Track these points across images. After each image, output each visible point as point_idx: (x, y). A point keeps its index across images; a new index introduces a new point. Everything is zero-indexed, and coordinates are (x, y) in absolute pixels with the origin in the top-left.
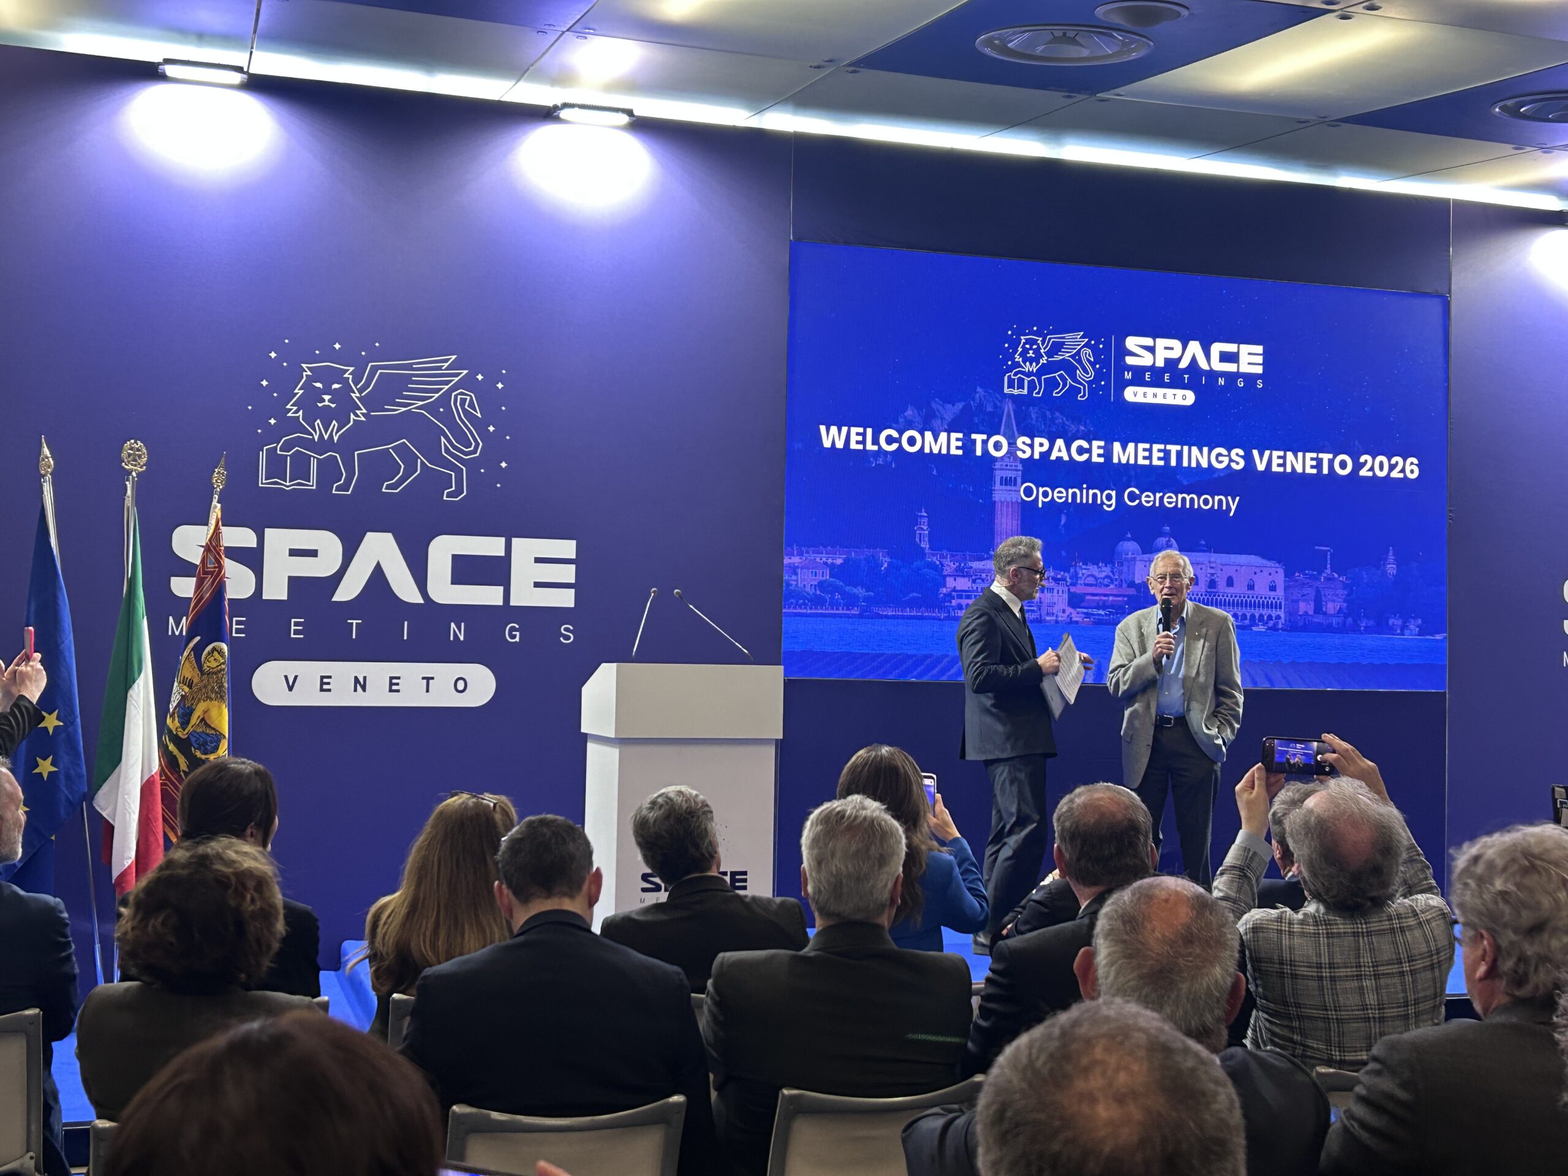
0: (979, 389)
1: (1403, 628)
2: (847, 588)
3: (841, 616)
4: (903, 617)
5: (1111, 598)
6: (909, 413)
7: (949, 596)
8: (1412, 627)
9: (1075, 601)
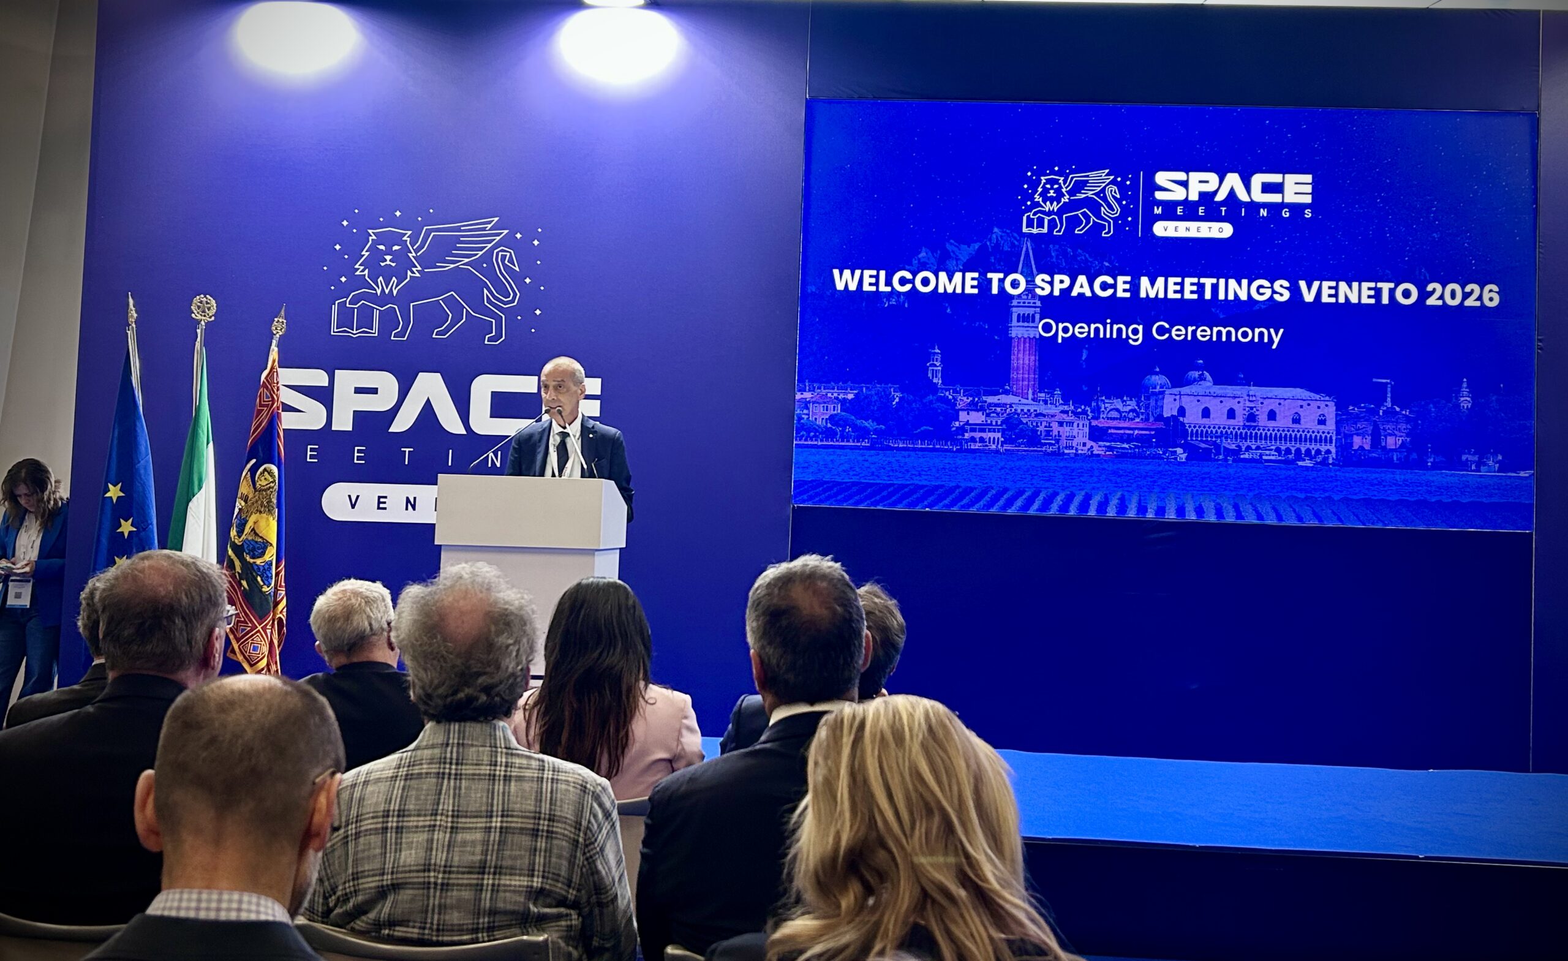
0: (996, 230)
1: (1479, 464)
2: (858, 422)
3: (852, 448)
4: (914, 449)
5: (1136, 432)
6: (923, 255)
7: (962, 430)
8: (1491, 463)
9: (1096, 434)
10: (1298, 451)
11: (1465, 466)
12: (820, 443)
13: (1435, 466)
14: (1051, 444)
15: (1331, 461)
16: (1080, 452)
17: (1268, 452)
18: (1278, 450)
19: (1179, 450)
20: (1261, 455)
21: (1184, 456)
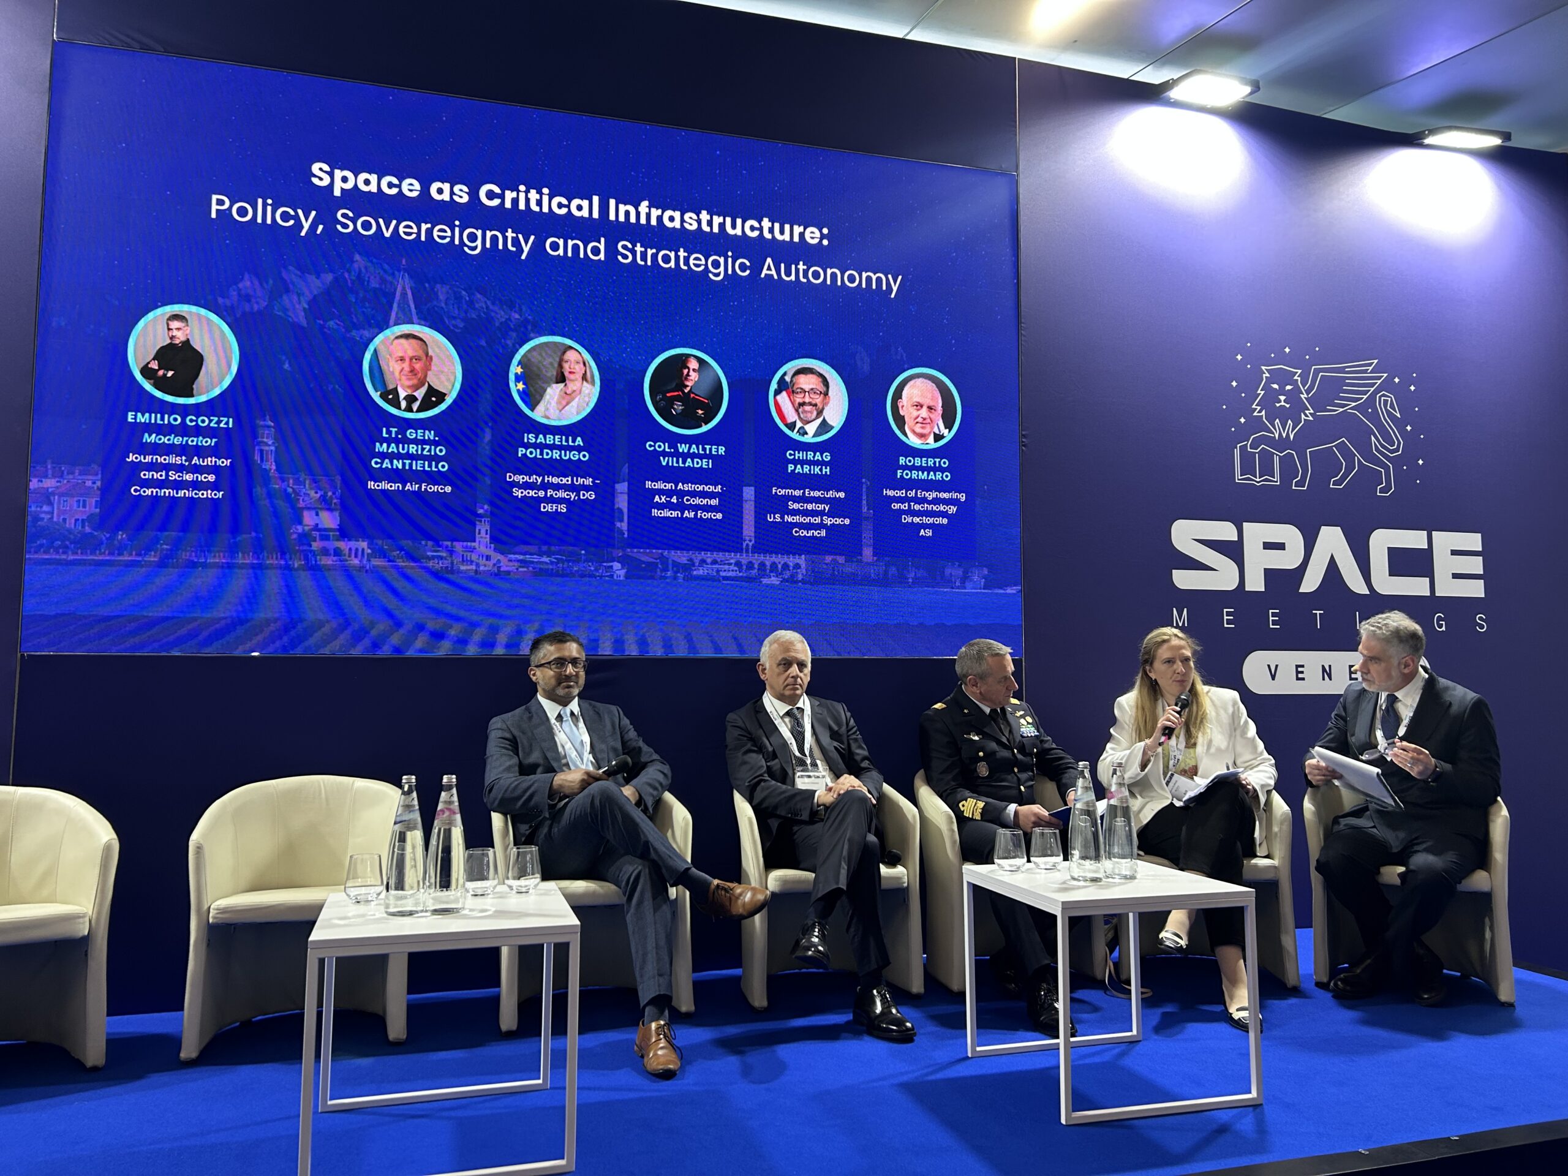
1: (965, 579)
3: (127, 564)
7: (308, 537)
8: (976, 578)
10: (762, 565)
11: (948, 582)
12: (71, 557)
13: (917, 581)
14: (441, 558)
15: (800, 577)
16: (482, 568)
17: (726, 567)
18: (738, 564)
19: (617, 565)
20: (718, 571)
21: (622, 573)
